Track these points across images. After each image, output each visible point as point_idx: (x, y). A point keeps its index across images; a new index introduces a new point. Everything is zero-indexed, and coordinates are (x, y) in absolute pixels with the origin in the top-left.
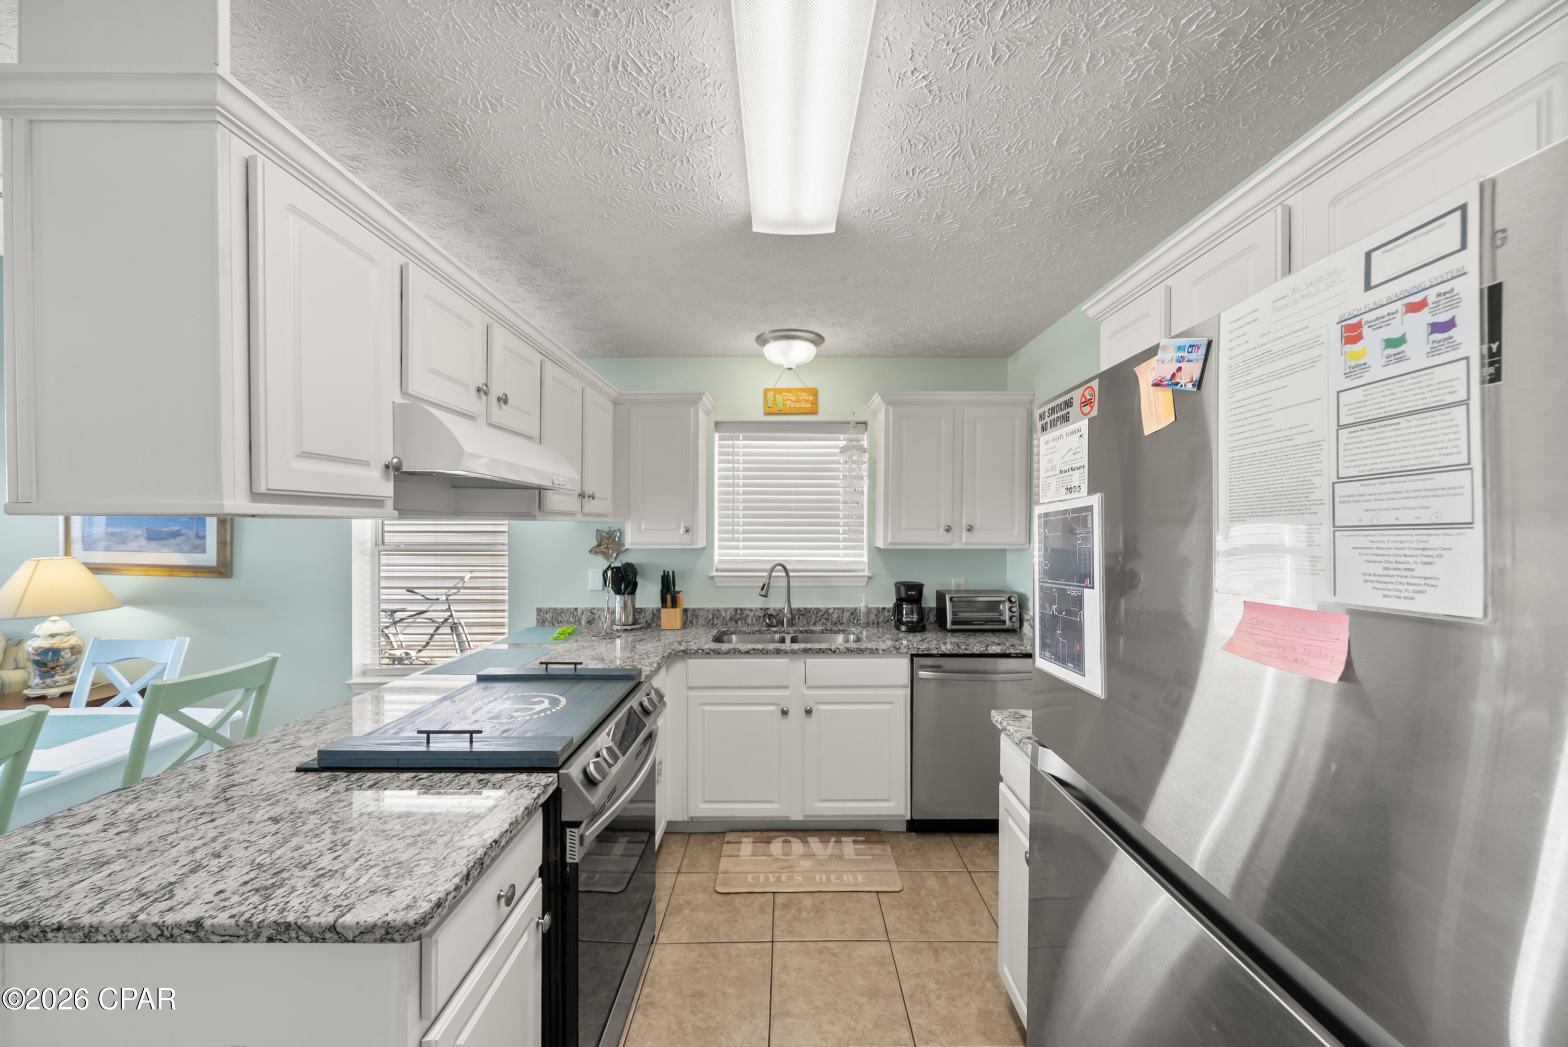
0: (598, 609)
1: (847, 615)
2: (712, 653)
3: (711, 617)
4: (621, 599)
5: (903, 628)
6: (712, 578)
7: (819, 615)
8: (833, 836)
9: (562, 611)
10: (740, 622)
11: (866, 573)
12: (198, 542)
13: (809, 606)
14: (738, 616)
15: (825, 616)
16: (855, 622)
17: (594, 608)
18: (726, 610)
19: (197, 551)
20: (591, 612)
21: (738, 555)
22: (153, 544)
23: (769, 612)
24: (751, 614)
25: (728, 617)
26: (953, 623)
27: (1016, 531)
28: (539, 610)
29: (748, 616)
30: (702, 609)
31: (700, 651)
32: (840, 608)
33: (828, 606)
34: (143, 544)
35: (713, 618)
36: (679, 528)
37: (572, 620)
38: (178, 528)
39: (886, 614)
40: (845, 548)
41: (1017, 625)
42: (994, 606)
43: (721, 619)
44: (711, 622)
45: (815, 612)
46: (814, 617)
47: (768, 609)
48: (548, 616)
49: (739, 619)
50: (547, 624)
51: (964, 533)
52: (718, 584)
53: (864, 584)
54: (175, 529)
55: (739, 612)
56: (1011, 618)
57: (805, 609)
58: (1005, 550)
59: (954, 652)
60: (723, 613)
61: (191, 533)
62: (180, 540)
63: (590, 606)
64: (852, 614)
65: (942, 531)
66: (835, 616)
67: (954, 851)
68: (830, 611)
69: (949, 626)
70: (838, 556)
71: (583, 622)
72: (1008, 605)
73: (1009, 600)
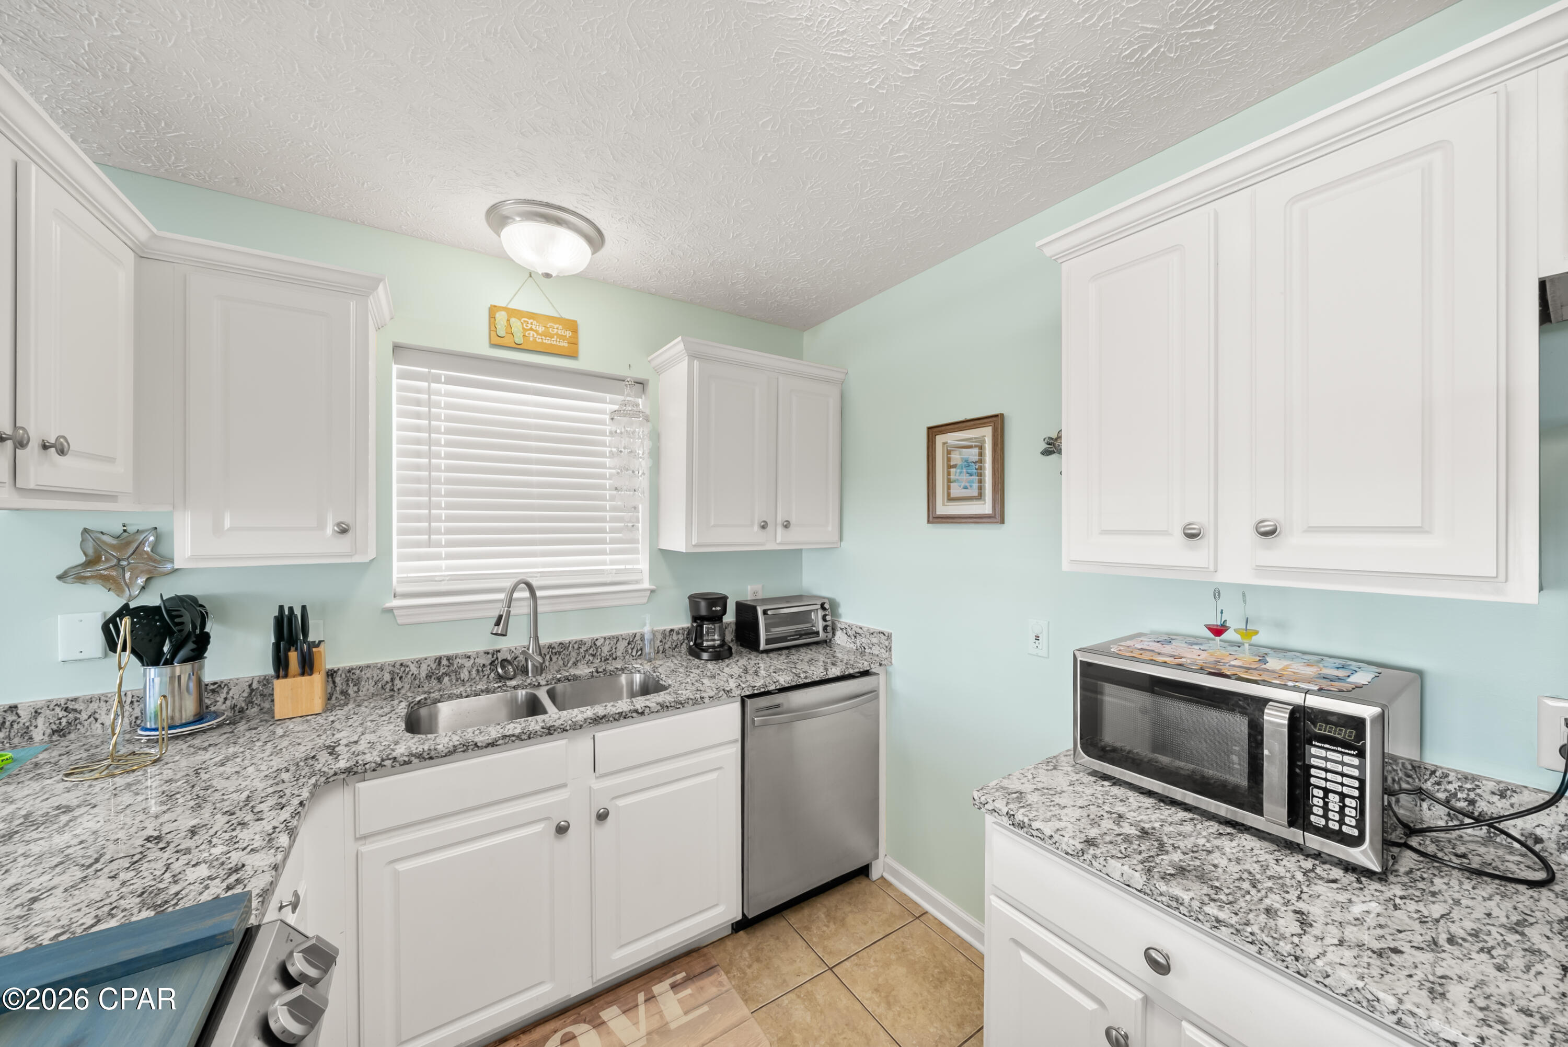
0: (89, 700)
1: (622, 645)
2: (415, 761)
3: (387, 677)
4: (159, 673)
5: (705, 656)
6: (390, 610)
7: (582, 650)
8: (637, 990)
10: (446, 679)
11: (646, 585)
13: (566, 639)
14: (442, 671)
15: (591, 651)
16: (634, 654)
17: (75, 700)
18: (419, 663)
20: (66, 709)
21: (439, 569)
23: (501, 656)
24: (468, 664)
25: (423, 674)
26: (768, 642)
27: (830, 528)
29: (461, 667)
30: (368, 666)
31: (388, 763)
32: (613, 637)
33: (596, 636)
35: (392, 680)
36: (321, 526)
39: (675, 637)
40: (613, 552)
41: (830, 635)
42: (803, 617)
43: (408, 679)
44: (388, 686)
45: (576, 646)
46: (574, 654)
47: (499, 651)
49: (446, 674)
51: (780, 530)
52: (399, 622)
53: (645, 600)
55: (444, 662)
56: (825, 628)
57: (561, 643)
58: (801, 550)
59: (794, 684)
60: (413, 669)
63: (61, 694)
64: (629, 644)
65: (756, 528)
66: (606, 649)
67: (800, 942)
68: (598, 643)
69: (763, 646)
70: (604, 563)
71: (38, 735)
72: (820, 613)
73: (823, 607)
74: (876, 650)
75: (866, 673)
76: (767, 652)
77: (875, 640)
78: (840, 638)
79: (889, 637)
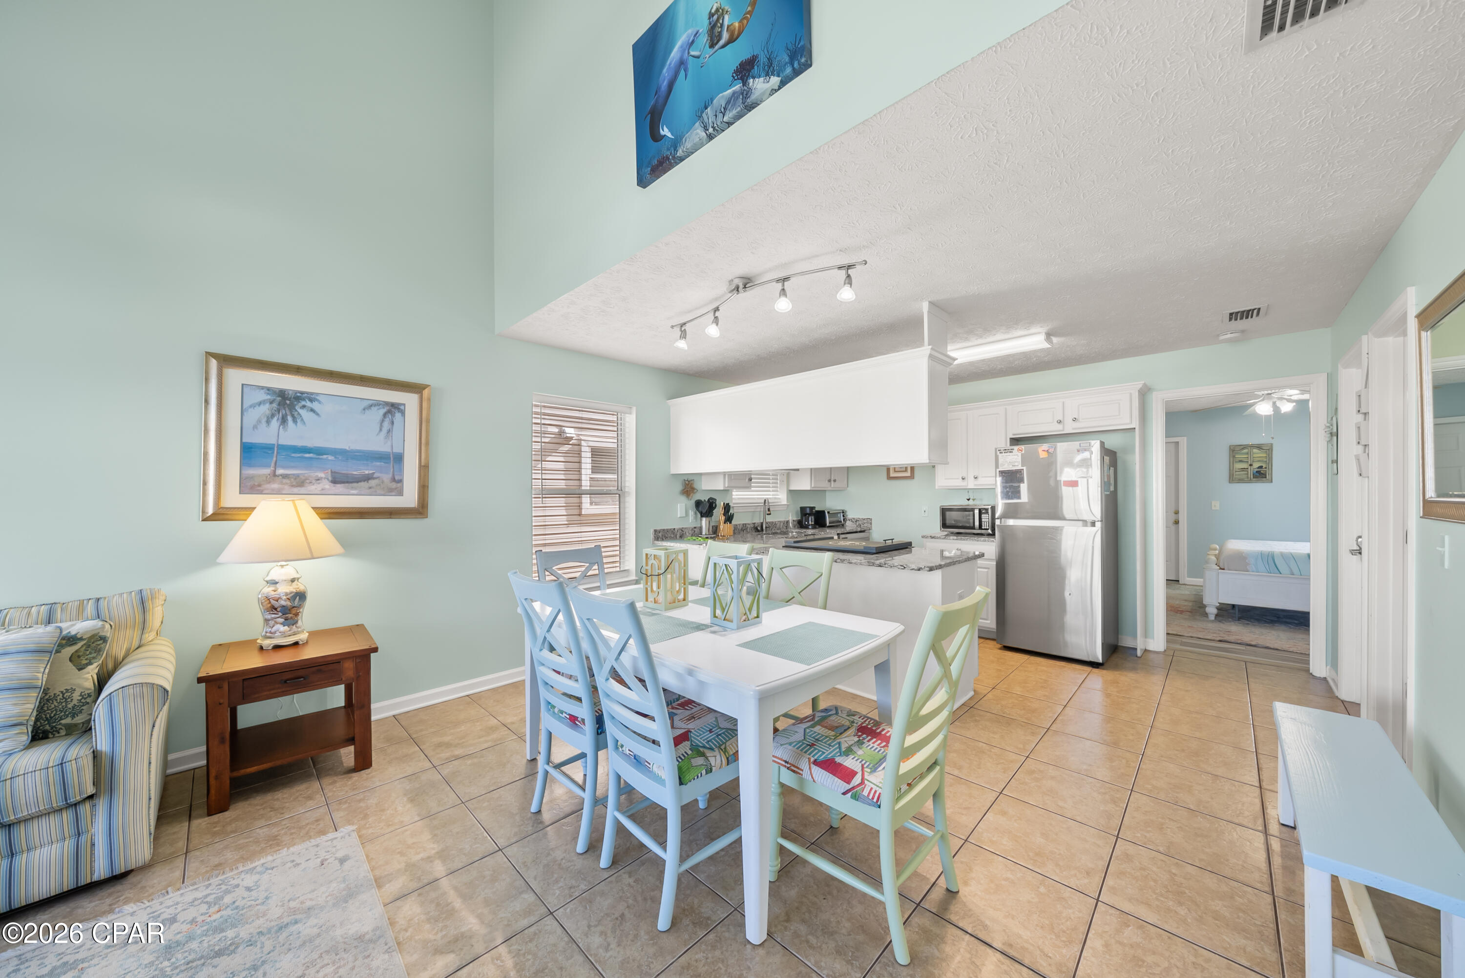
0: (685, 528)
1: (782, 524)
4: (706, 520)
5: (810, 527)
7: (773, 525)
9: (668, 530)
10: (745, 531)
11: (785, 503)
12: (394, 485)
14: (744, 528)
15: (775, 526)
18: (740, 524)
19: (393, 494)
20: (682, 530)
22: (340, 488)
23: (756, 525)
25: (740, 529)
26: (830, 523)
28: (655, 531)
29: (748, 527)
32: (780, 521)
33: (775, 520)
34: (327, 487)
37: (673, 536)
38: (371, 472)
39: (796, 522)
40: (773, 491)
42: (838, 516)
48: (660, 534)
50: (659, 539)
53: (787, 509)
54: (367, 472)
55: (744, 525)
56: (844, 519)
58: (825, 490)
61: (386, 477)
62: (372, 483)
63: (681, 526)
65: (827, 481)
69: (828, 524)
70: (770, 495)
71: (678, 537)
72: (842, 514)
73: (843, 512)
74: (865, 525)
75: (863, 531)
76: (829, 527)
77: (865, 521)
78: (848, 523)
79: (871, 519)
